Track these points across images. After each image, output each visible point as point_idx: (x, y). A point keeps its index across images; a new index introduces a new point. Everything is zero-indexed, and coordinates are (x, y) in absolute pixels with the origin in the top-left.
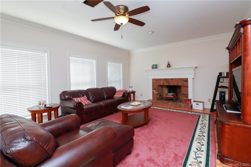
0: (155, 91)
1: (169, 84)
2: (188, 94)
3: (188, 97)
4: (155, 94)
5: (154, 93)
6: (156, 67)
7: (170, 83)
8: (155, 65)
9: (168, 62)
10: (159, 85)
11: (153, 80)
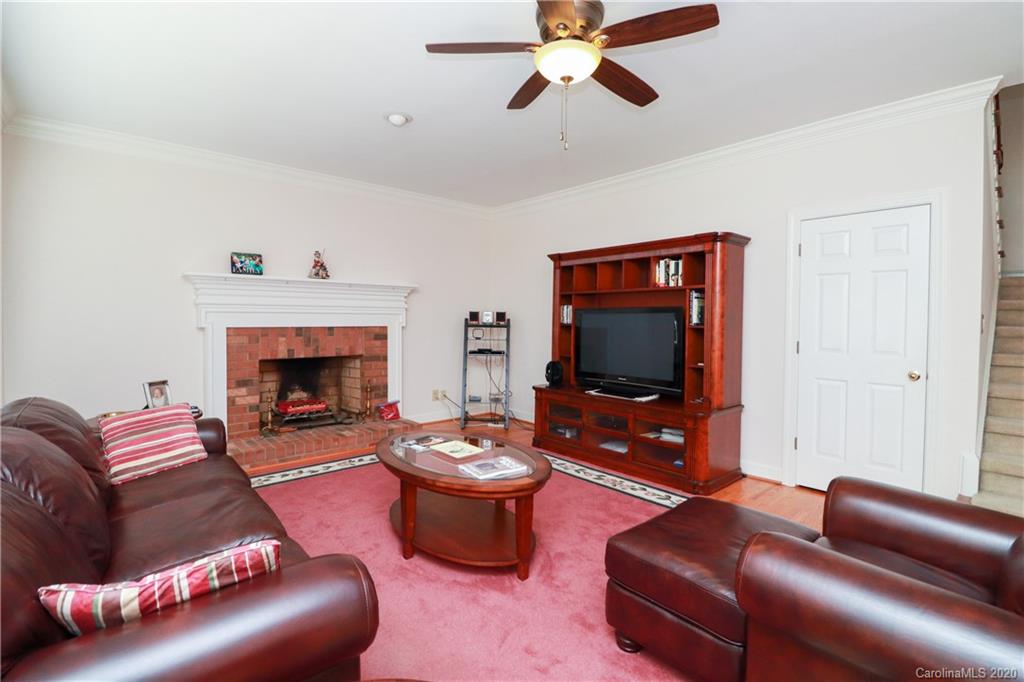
0: (243, 391)
1: (316, 350)
2: (386, 387)
3: (386, 396)
4: (243, 408)
5: (239, 401)
6: (257, 265)
7: (323, 349)
8: (253, 256)
9: (317, 254)
10: (269, 357)
11: (233, 333)
